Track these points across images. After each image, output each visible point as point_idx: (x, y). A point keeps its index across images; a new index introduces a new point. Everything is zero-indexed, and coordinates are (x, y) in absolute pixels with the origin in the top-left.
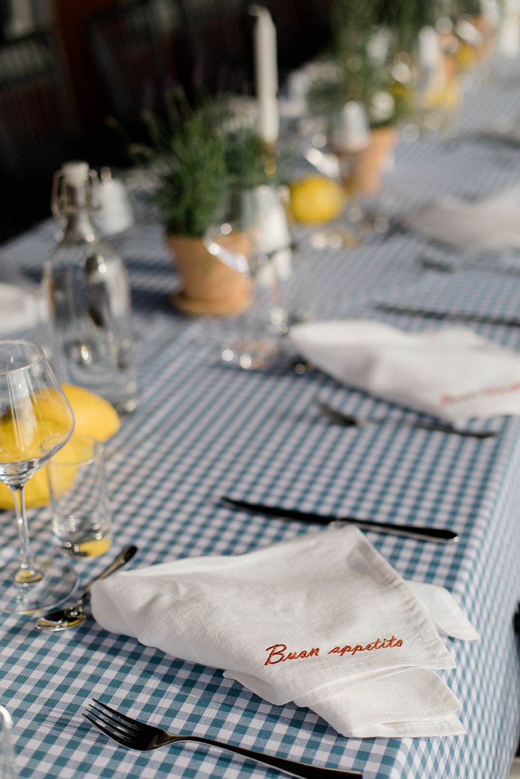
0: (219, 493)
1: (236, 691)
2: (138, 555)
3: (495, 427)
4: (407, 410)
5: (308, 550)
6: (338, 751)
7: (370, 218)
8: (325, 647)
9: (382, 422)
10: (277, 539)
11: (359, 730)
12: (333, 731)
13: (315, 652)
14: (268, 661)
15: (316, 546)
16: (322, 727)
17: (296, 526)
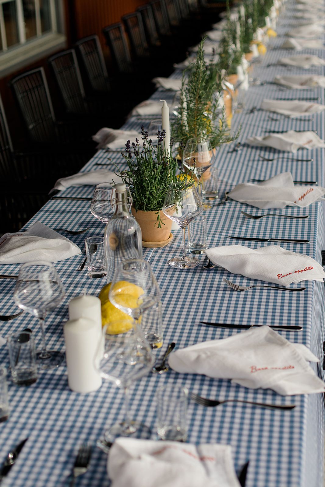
0: (197, 321)
1: (238, 386)
2: (176, 346)
3: (302, 286)
4: (263, 282)
5: (249, 336)
6: (283, 400)
7: (211, 193)
8: (269, 367)
9: (254, 288)
10: (229, 335)
11: (290, 393)
12: (279, 395)
13: (266, 368)
14: (252, 372)
15: (253, 334)
16: (275, 394)
17: (235, 330)
